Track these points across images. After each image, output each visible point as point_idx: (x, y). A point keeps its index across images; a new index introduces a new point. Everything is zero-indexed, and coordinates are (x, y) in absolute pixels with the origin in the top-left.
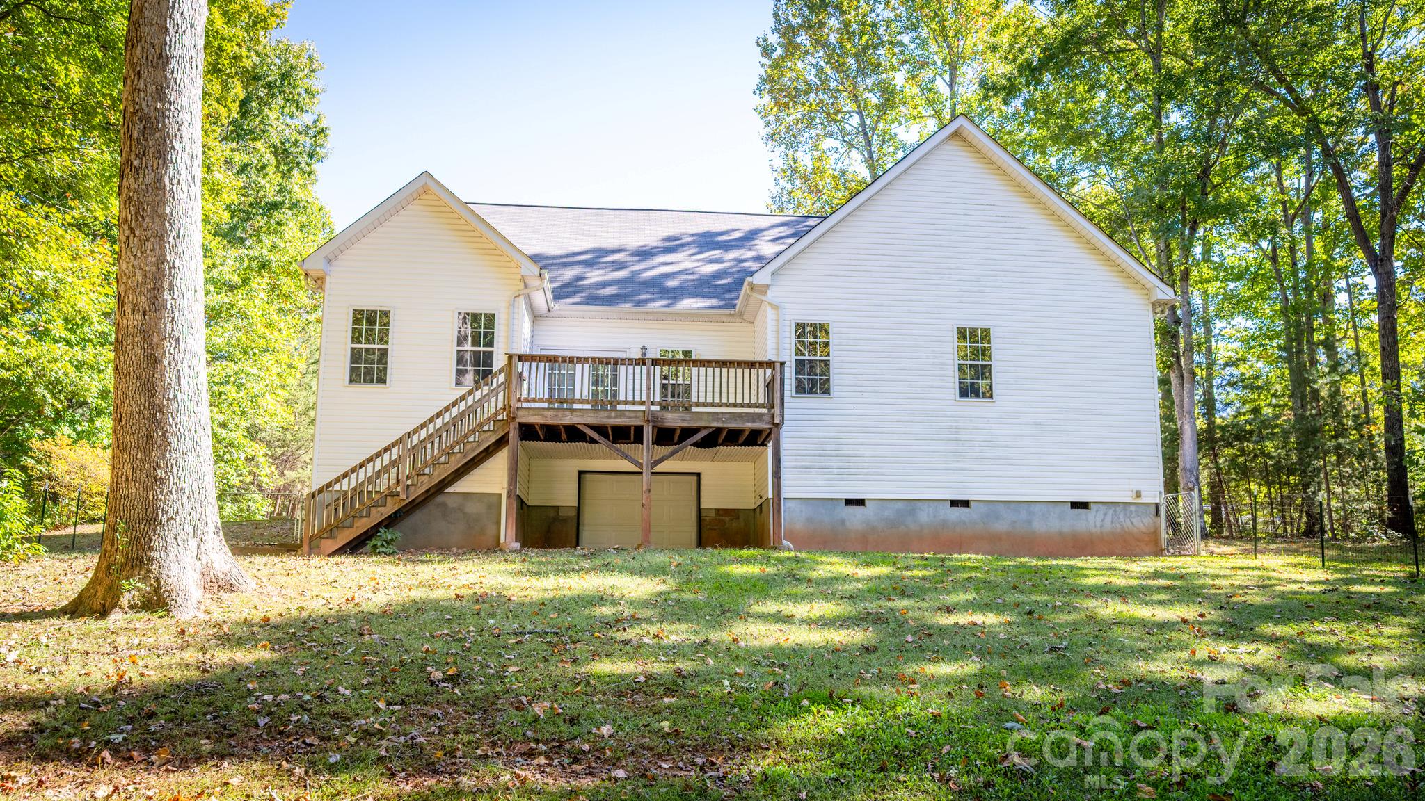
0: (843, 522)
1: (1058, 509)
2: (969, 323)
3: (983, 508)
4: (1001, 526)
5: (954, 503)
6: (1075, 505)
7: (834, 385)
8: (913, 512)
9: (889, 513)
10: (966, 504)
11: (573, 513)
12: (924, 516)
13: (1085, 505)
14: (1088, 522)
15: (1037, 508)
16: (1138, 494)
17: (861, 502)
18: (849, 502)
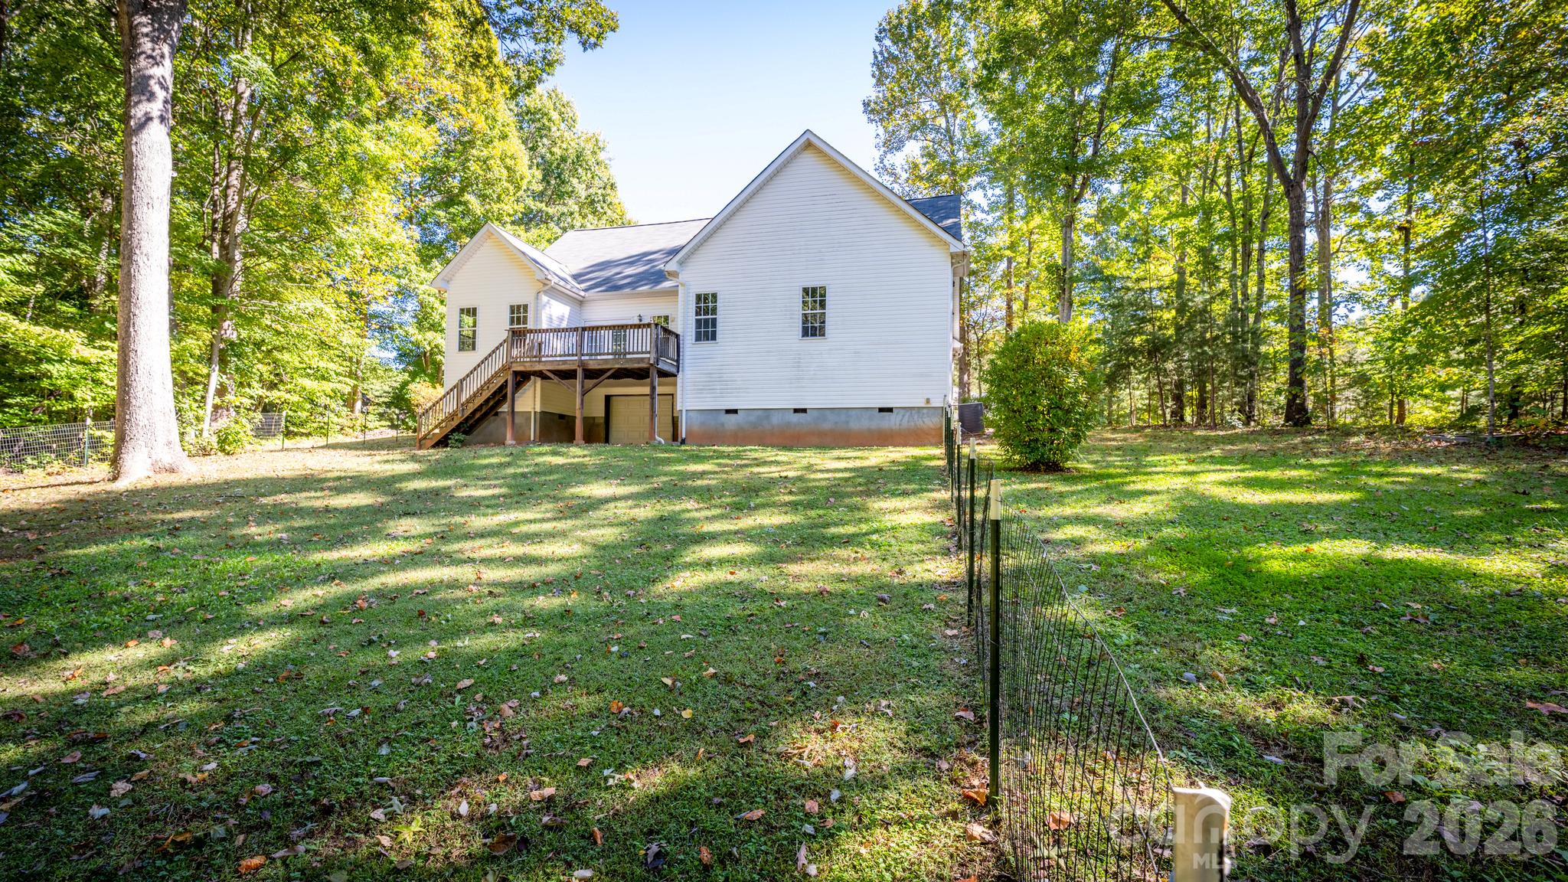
0: (723, 425)
1: (869, 412)
2: (810, 284)
3: (815, 413)
4: (827, 426)
5: (796, 411)
6: (881, 410)
7: (718, 336)
8: (768, 417)
9: (752, 418)
10: (804, 411)
11: (602, 421)
12: (775, 419)
13: (890, 410)
14: (891, 422)
15: (854, 412)
16: (928, 401)
17: (735, 411)
18: (728, 412)
